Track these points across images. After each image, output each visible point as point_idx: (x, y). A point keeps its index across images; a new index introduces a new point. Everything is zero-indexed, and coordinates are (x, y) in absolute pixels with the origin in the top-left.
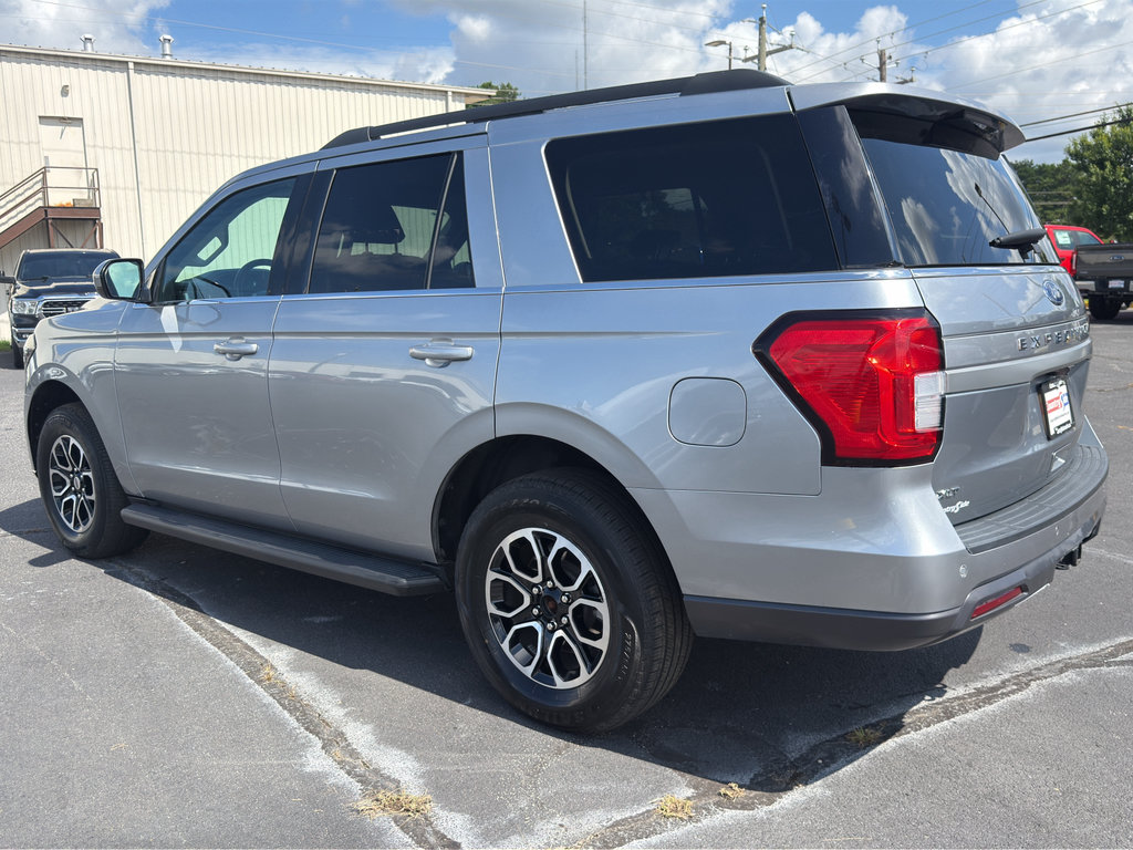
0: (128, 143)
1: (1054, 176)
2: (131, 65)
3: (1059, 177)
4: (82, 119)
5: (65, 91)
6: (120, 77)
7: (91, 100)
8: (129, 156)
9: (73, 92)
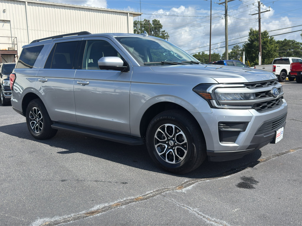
0: (25, 27)
1: (282, 44)
2: (26, 3)
3: (283, 44)
4: (10, 21)
5: (4, 11)
6: (23, 6)
7: (13, 14)
8: (26, 31)
9: (7, 11)
